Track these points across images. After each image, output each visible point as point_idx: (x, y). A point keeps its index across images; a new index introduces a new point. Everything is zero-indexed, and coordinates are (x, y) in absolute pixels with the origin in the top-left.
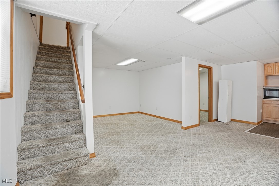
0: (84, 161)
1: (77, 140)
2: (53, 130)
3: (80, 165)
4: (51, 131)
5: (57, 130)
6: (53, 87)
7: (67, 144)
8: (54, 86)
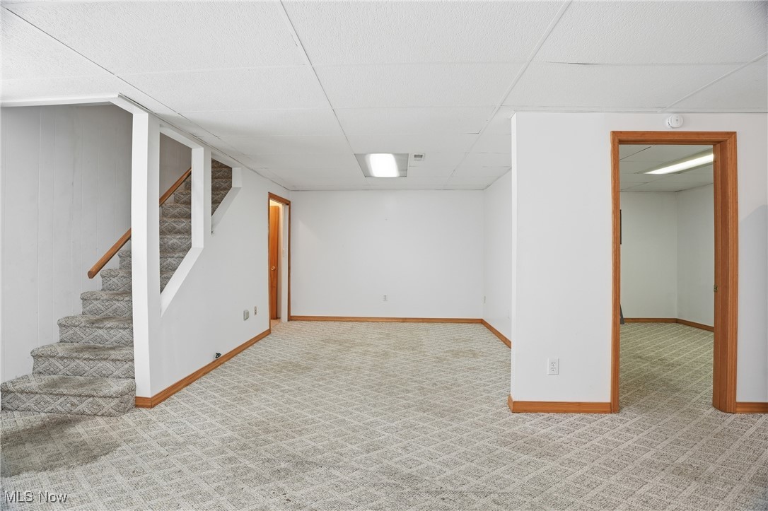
0: (107, 407)
1: (119, 358)
2: (106, 331)
3: (99, 414)
4: (100, 332)
5: (112, 332)
6: (170, 242)
7: (104, 362)
8: (172, 241)
